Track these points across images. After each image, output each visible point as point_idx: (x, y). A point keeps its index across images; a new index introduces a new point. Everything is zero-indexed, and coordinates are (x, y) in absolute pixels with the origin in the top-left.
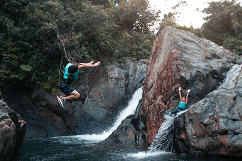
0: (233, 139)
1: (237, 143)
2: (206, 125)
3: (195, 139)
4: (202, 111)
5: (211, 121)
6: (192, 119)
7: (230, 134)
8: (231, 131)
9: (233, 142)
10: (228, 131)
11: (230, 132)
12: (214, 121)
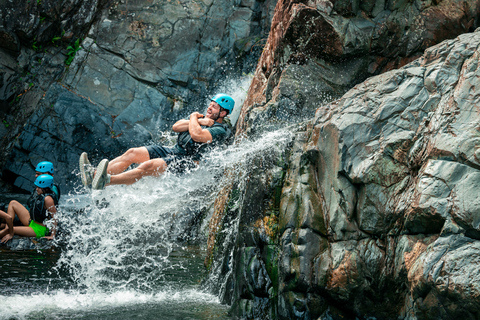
0: (450, 256)
1: (459, 279)
2: (358, 185)
3: (301, 242)
4: (364, 119)
5: (390, 167)
6: (316, 153)
7: (448, 233)
8: (456, 220)
9: (441, 272)
10: (444, 220)
11: (449, 224)
12: (400, 170)
